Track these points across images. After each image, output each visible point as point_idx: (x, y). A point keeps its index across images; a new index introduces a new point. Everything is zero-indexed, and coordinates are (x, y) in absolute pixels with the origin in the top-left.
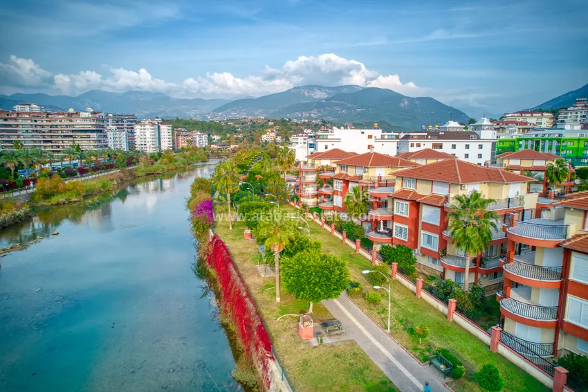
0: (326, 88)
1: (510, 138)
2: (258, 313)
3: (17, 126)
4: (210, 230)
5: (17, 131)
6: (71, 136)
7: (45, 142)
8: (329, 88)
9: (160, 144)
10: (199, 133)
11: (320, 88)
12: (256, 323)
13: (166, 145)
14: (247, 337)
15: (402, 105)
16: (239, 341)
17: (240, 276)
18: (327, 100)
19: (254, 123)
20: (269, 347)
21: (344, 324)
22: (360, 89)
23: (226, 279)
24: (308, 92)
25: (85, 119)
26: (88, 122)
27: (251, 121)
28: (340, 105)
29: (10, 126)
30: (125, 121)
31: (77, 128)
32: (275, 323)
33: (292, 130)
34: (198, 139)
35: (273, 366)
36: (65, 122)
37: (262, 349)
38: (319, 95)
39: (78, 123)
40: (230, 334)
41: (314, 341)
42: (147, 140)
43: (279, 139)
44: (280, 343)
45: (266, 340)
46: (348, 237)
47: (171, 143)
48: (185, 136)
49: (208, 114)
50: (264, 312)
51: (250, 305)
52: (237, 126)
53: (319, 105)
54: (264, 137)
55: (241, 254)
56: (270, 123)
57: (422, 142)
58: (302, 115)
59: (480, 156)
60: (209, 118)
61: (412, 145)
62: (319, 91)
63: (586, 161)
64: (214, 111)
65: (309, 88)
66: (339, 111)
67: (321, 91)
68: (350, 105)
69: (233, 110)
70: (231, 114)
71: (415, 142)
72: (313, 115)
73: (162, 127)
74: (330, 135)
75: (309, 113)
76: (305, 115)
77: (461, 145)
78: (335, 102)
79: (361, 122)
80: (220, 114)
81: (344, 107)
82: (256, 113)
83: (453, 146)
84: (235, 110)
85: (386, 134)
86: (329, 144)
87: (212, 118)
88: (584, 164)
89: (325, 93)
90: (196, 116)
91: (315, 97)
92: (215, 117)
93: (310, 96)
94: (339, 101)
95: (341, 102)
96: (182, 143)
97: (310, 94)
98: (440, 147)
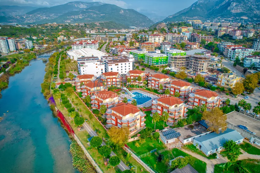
0: (85, 3)
1: (143, 53)
2: (71, 128)
4: (56, 107)
8: (87, 3)
9: (9, 48)
11: (83, 3)
12: (71, 130)
13: (12, 48)
14: (70, 131)
15: (121, 13)
16: (69, 132)
17: (66, 120)
18: (87, 9)
19: (52, 27)
20: (74, 133)
21: (84, 127)
22: (102, 4)
23: (64, 121)
24: (77, 5)
27: (50, 25)
32: (74, 129)
33: (70, 32)
34: (27, 43)
35: (75, 135)
37: (73, 133)
38: (82, 6)
40: (66, 131)
41: (80, 131)
42: (2, 47)
43: (65, 38)
44: (75, 132)
45: (73, 132)
46: (87, 106)
47: (15, 47)
48: (21, 43)
49: (24, 15)
50: (72, 127)
51: (70, 127)
52: (43, 28)
53: (83, 12)
54: (59, 38)
55: (65, 114)
56: (60, 28)
57: (112, 64)
58: (75, 17)
59: (129, 66)
60: (25, 17)
61: (109, 66)
62: (82, 5)
63: (160, 63)
64: (27, 14)
65: (78, 3)
66: (92, 15)
67: (83, 4)
68: (97, 12)
69: (38, 13)
70: (37, 16)
71: (110, 65)
72: (80, 17)
73: (9, 40)
74: (84, 65)
75: (78, 16)
76: (76, 17)
77: (123, 63)
78: (90, 10)
79: (103, 22)
80: (31, 15)
81: (94, 13)
82: (51, 16)
83: (122, 64)
84: (39, 14)
85: (101, 63)
86: (84, 67)
87: (26, 18)
88: (159, 64)
89: (85, 6)
90: (16, 17)
91: (81, 7)
92: (28, 17)
93: (78, 7)
94: (92, 10)
95: (93, 11)
96: (20, 47)
97: (78, 6)
98: (118, 65)
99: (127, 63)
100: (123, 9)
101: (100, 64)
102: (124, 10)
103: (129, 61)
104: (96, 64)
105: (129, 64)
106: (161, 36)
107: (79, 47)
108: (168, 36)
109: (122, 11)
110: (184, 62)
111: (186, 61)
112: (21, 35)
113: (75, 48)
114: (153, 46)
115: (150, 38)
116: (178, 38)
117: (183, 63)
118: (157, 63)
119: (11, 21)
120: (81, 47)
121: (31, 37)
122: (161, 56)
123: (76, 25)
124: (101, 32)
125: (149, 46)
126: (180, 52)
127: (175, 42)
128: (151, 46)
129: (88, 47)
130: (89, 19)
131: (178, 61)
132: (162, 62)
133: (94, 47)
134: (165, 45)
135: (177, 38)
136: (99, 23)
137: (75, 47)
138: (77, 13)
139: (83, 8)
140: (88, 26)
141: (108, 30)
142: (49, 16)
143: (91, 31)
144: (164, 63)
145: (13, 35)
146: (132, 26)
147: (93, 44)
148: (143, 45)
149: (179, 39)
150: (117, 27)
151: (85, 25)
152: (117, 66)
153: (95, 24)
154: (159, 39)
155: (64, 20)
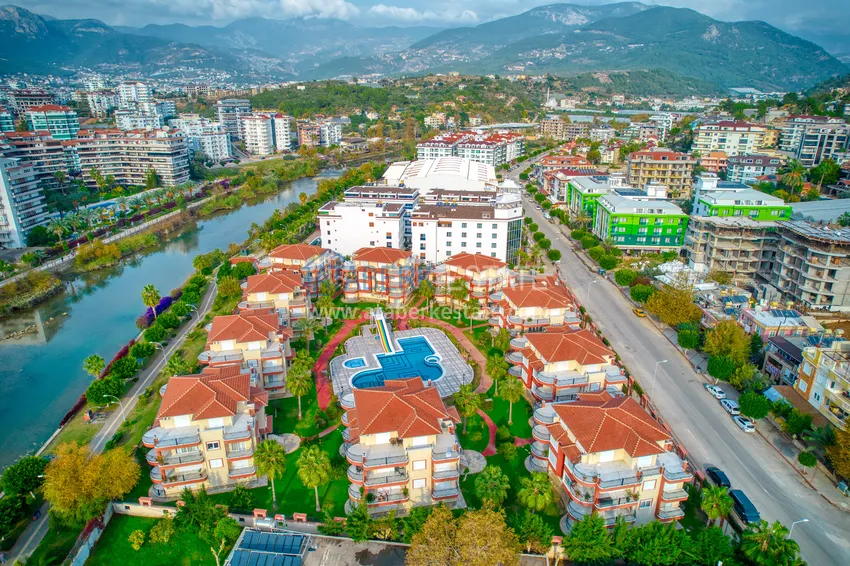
0: (585, 8)
3: (95, 149)
5: (95, 155)
6: (148, 160)
7: (124, 164)
8: (591, 8)
9: (275, 143)
10: (329, 124)
11: (576, 8)
13: (283, 143)
15: (706, 36)
18: (584, 29)
22: (643, 9)
24: (557, 16)
25: (160, 140)
26: (162, 145)
27: (439, 80)
28: (602, 38)
29: (87, 149)
30: (237, 109)
31: (153, 151)
33: (481, 101)
34: (327, 132)
36: (142, 144)
38: (575, 19)
39: (154, 146)
42: (259, 138)
43: (451, 121)
47: (289, 140)
48: (308, 130)
49: (404, 52)
52: (416, 89)
53: (571, 37)
54: (428, 120)
56: (460, 87)
57: (425, 221)
58: (541, 55)
59: (494, 236)
60: (404, 58)
61: (415, 224)
62: (574, 13)
63: (644, 240)
64: (412, 47)
65: (560, 8)
66: (600, 47)
67: (578, 12)
68: (619, 38)
69: (440, 46)
70: (436, 53)
71: (418, 221)
72: (558, 55)
73: (277, 121)
74: (331, 212)
75: (553, 52)
76: (546, 54)
77: (472, 224)
78: (597, 32)
79: (624, 72)
80: (420, 52)
81: (608, 40)
82: (474, 51)
83: (464, 225)
84: (443, 46)
85: (387, 213)
86: (331, 221)
87: (408, 58)
88: (641, 243)
89: (583, 17)
90: (385, 56)
91: (567, 23)
92: (413, 57)
93: (559, 22)
94: (603, 31)
95: (605, 33)
96: (306, 141)
97: (560, 19)
98: (449, 225)
99: (487, 224)
100: (718, 23)
101: (384, 215)
102: (724, 27)
103: (492, 217)
104: (371, 215)
105: (495, 226)
106: (752, 129)
107: (439, 153)
108: (796, 129)
109: (715, 32)
110: (750, 248)
111: (767, 248)
112: (343, 106)
113: (425, 152)
114: (681, 165)
115: (702, 135)
116: (831, 138)
117: (745, 253)
118: (631, 238)
119: (370, 68)
120: (443, 153)
121: (363, 112)
122: (652, 211)
123: (520, 81)
124: (598, 104)
125: (665, 165)
126: (760, 203)
127: (810, 156)
128: (674, 166)
129: (466, 154)
130: (586, 61)
131: (720, 240)
132: (656, 235)
133: (485, 154)
134: (743, 165)
135: (826, 141)
136: (610, 76)
137: (427, 151)
138: (551, 42)
139: (576, 27)
140: (557, 84)
141: (627, 98)
142: (468, 54)
143: (563, 102)
144: (667, 240)
145: (323, 107)
146: (742, 86)
147: (482, 146)
148: (638, 160)
149: (834, 142)
150: (672, 90)
151: (551, 79)
152: (448, 230)
153: (596, 76)
154: (741, 141)
155: (507, 64)
